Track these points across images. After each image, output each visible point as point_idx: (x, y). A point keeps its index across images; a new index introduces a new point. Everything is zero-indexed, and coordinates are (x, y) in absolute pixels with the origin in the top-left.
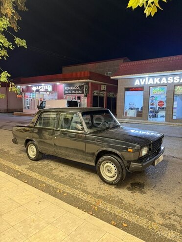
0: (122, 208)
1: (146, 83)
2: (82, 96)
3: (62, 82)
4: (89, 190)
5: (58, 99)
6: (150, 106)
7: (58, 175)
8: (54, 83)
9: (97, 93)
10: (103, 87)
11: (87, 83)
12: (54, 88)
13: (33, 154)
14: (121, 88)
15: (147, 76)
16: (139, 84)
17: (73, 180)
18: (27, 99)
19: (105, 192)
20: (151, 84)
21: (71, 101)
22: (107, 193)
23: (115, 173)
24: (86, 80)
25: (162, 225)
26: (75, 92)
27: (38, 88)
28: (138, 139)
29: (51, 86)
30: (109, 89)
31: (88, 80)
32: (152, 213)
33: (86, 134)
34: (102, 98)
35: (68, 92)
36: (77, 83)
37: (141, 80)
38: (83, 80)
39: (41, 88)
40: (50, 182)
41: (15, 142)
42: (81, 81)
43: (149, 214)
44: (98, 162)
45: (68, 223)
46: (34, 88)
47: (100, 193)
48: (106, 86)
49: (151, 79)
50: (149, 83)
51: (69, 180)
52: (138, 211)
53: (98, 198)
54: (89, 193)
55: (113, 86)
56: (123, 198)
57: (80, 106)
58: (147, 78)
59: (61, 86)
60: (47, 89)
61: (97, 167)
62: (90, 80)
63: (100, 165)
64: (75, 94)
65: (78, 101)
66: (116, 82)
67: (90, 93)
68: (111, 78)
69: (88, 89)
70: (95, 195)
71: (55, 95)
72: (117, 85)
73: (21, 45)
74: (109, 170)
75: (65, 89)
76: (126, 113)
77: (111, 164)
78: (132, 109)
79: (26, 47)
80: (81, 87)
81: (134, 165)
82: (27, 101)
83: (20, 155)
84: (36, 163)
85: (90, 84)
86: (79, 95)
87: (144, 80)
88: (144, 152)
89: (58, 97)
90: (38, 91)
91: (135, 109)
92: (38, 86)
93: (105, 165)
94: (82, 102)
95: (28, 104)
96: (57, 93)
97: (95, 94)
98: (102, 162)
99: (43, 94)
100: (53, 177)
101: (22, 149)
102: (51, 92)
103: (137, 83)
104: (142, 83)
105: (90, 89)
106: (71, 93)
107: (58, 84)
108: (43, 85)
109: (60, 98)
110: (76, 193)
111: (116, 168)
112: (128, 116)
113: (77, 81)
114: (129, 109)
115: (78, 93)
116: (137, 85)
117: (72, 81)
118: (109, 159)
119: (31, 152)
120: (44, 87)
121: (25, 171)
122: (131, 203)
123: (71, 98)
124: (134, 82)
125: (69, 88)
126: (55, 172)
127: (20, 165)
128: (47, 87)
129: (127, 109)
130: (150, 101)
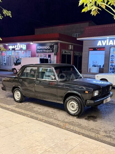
0: (80, 128)
1: (107, 44)
2: (52, 55)
3: (35, 42)
4: (59, 119)
5: (31, 57)
6: (110, 64)
7: (37, 111)
8: (28, 43)
9: (65, 52)
10: (71, 47)
11: (57, 44)
12: (28, 47)
13: (18, 97)
14: (85, 48)
15: (108, 38)
16: (101, 45)
17: (48, 114)
18: (4, 57)
19: (70, 120)
20: (111, 45)
21: (43, 59)
22: (71, 120)
23: (77, 108)
24: (56, 41)
25: (104, 136)
26: (46, 51)
27: (13, 47)
28: (93, 85)
29: (25, 46)
30: (75, 49)
31: (58, 41)
32: (99, 131)
33: (57, 82)
34: (69, 56)
35: (40, 51)
36: (48, 43)
37: (103, 41)
38: (53, 41)
39: (17, 47)
40: (33, 114)
41: (4, 89)
42: (52, 41)
43: (97, 131)
44: (66, 101)
45: (48, 131)
46: (11, 47)
47: (66, 120)
48: (73, 46)
49: (111, 41)
50: (109, 44)
51: (46, 113)
52: (90, 129)
53: (65, 123)
54: (59, 121)
55: (79, 46)
56: (81, 123)
57: (50, 62)
58: (108, 40)
59: (34, 45)
60: (22, 48)
61: (65, 104)
62: (59, 41)
63: (67, 103)
64: (46, 52)
65: (49, 59)
66: (81, 42)
67: (59, 52)
68: (78, 39)
69: (57, 49)
70: (63, 122)
71: (29, 53)
72: (83, 45)
73: (7, 15)
74: (73, 106)
75: (38, 48)
76: (90, 69)
77: (74, 102)
78: (95, 66)
79: (11, 17)
80: (52, 47)
81: (89, 102)
82: (4, 58)
83: (7, 99)
84: (20, 104)
85: (59, 44)
86: (49, 54)
87: (105, 41)
88: (96, 94)
89: (31, 55)
90: (14, 49)
91: (98, 66)
92: (14, 45)
93: (70, 103)
94: (52, 59)
95: (4, 61)
96: (30, 52)
97: (64, 53)
98: (68, 101)
99: (18, 52)
100: (34, 112)
101: (8, 95)
102: (25, 51)
103: (99, 44)
104: (104, 44)
105: (59, 49)
106: (43, 52)
107: (31, 43)
108: (18, 44)
109: (33, 56)
110: (51, 120)
111: (77, 104)
112: (91, 72)
113: (48, 41)
114: (93, 66)
115: (48, 52)
116: (99, 45)
117: (44, 42)
118: (73, 99)
119: (17, 96)
120: (19, 46)
121: (14, 108)
122: (87, 126)
123: (43, 56)
124: (97, 43)
125: (41, 47)
126: (35, 109)
127: (9, 105)
128: (21, 46)
129: (90, 66)
130: (110, 60)
